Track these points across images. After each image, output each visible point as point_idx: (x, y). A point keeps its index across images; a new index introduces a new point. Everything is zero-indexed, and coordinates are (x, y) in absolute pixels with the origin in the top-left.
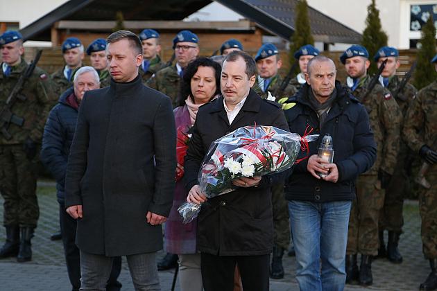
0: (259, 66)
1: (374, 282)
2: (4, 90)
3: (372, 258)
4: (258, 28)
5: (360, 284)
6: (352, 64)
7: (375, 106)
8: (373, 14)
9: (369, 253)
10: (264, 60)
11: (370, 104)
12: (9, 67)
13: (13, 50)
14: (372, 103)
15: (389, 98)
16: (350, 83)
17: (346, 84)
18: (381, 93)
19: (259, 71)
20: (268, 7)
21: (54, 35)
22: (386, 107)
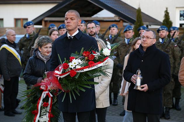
0: (126, 34)
1: (171, 118)
2: (27, 44)
3: (170, 108)
4: (121, 20)
5: (165, 118)
6: (162, 33)
7: (171, 49)
8: (167, 14)
9: (169, 107)
10: (128, 32)
11: (169, 49)
12: (29, 35)
13: (30, 29)
14: (170, 48)
15: (176, 46)
16: (161, 41)
17: (159, 41)
18: (173, 44)
19: (125, 36)
20: (125, 11)
21: (43, 23)
22: (175, 50)
